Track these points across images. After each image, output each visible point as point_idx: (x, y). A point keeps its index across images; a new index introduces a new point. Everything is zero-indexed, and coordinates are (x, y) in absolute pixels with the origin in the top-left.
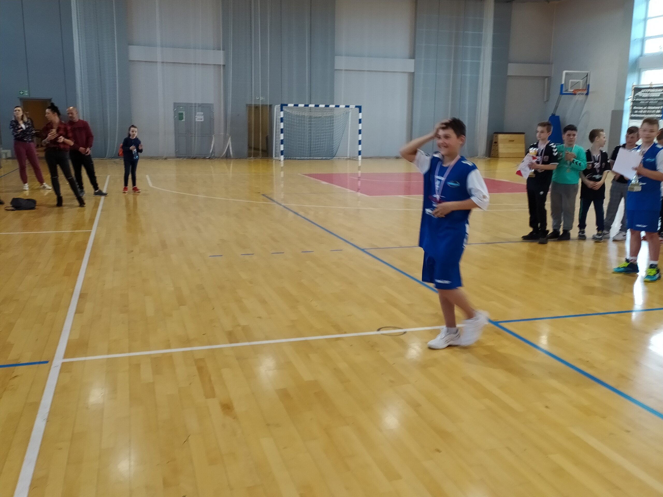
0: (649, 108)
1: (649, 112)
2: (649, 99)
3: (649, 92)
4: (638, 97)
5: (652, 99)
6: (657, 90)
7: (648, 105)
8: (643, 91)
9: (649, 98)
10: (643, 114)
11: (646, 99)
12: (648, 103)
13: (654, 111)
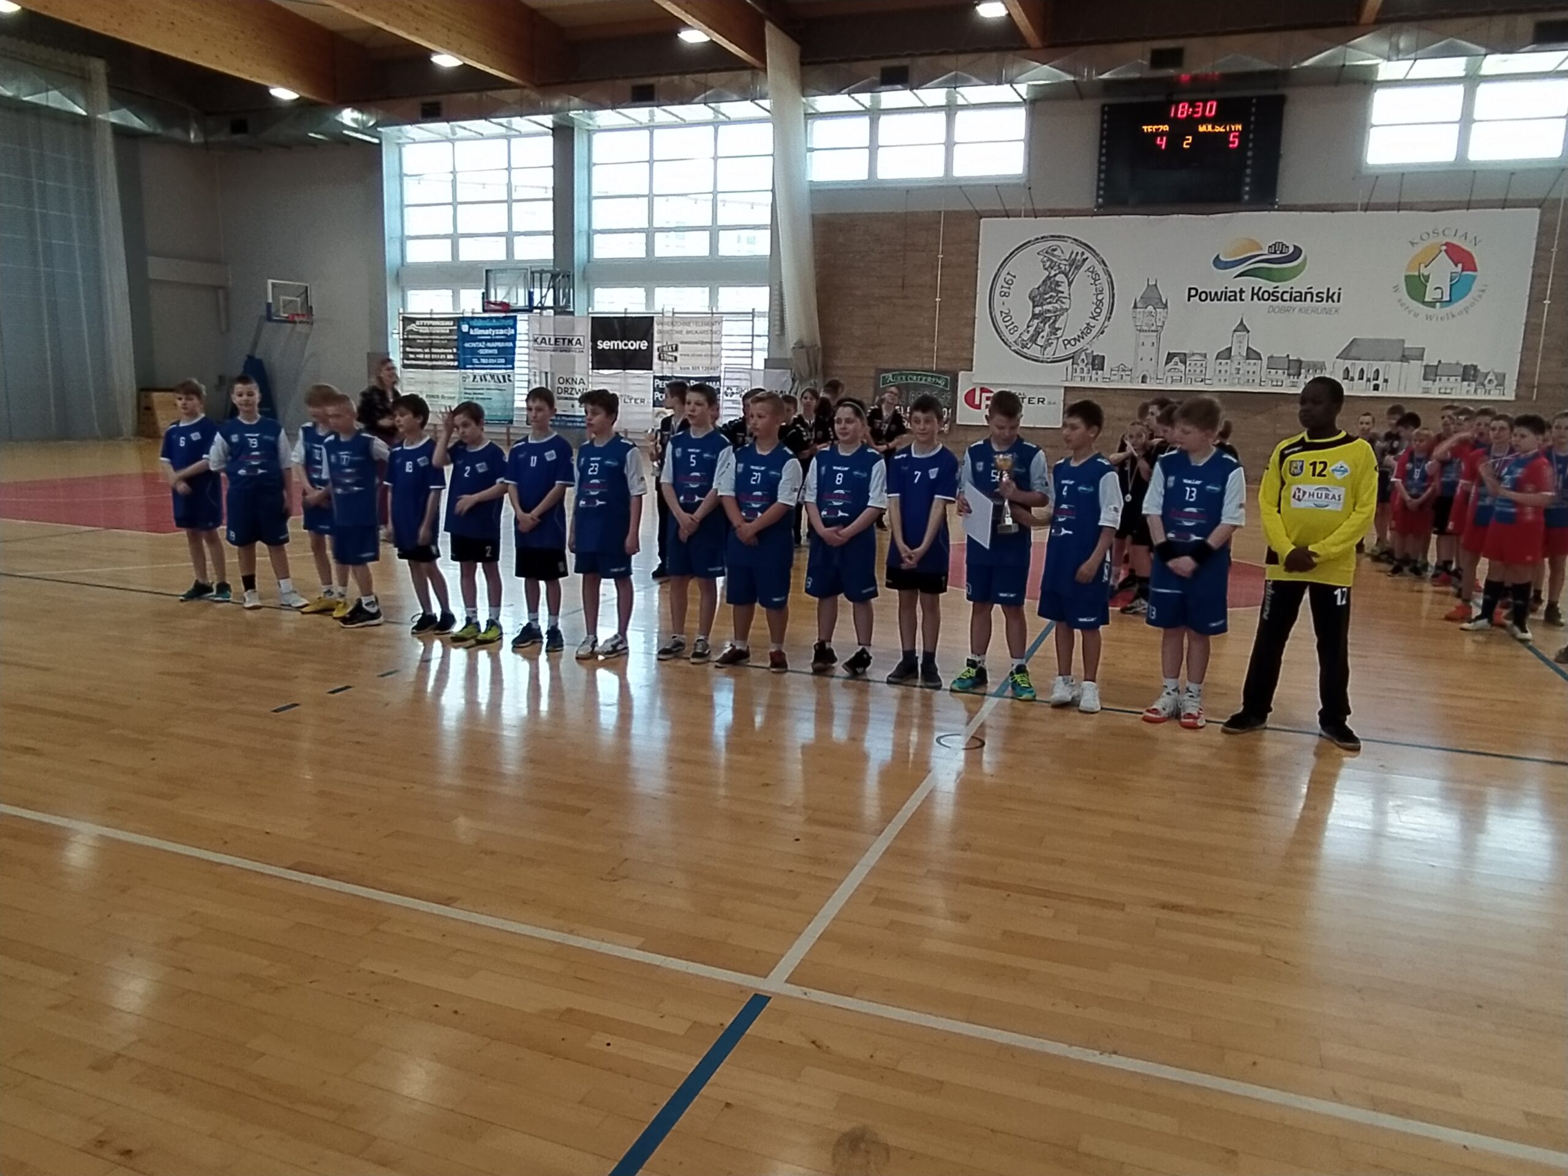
0: (434, 350)
1: (433, 356)
2: (433, 337)
3: (431, 326)
4: (411, 332)
5: (438, 337)
6: (443, 323)
7: (431, 346)
8: (418, 323)
9: (431, 334)
10: (424, 359)
11: (427, 337)
12: (431, 343)
13: (443, 356)
